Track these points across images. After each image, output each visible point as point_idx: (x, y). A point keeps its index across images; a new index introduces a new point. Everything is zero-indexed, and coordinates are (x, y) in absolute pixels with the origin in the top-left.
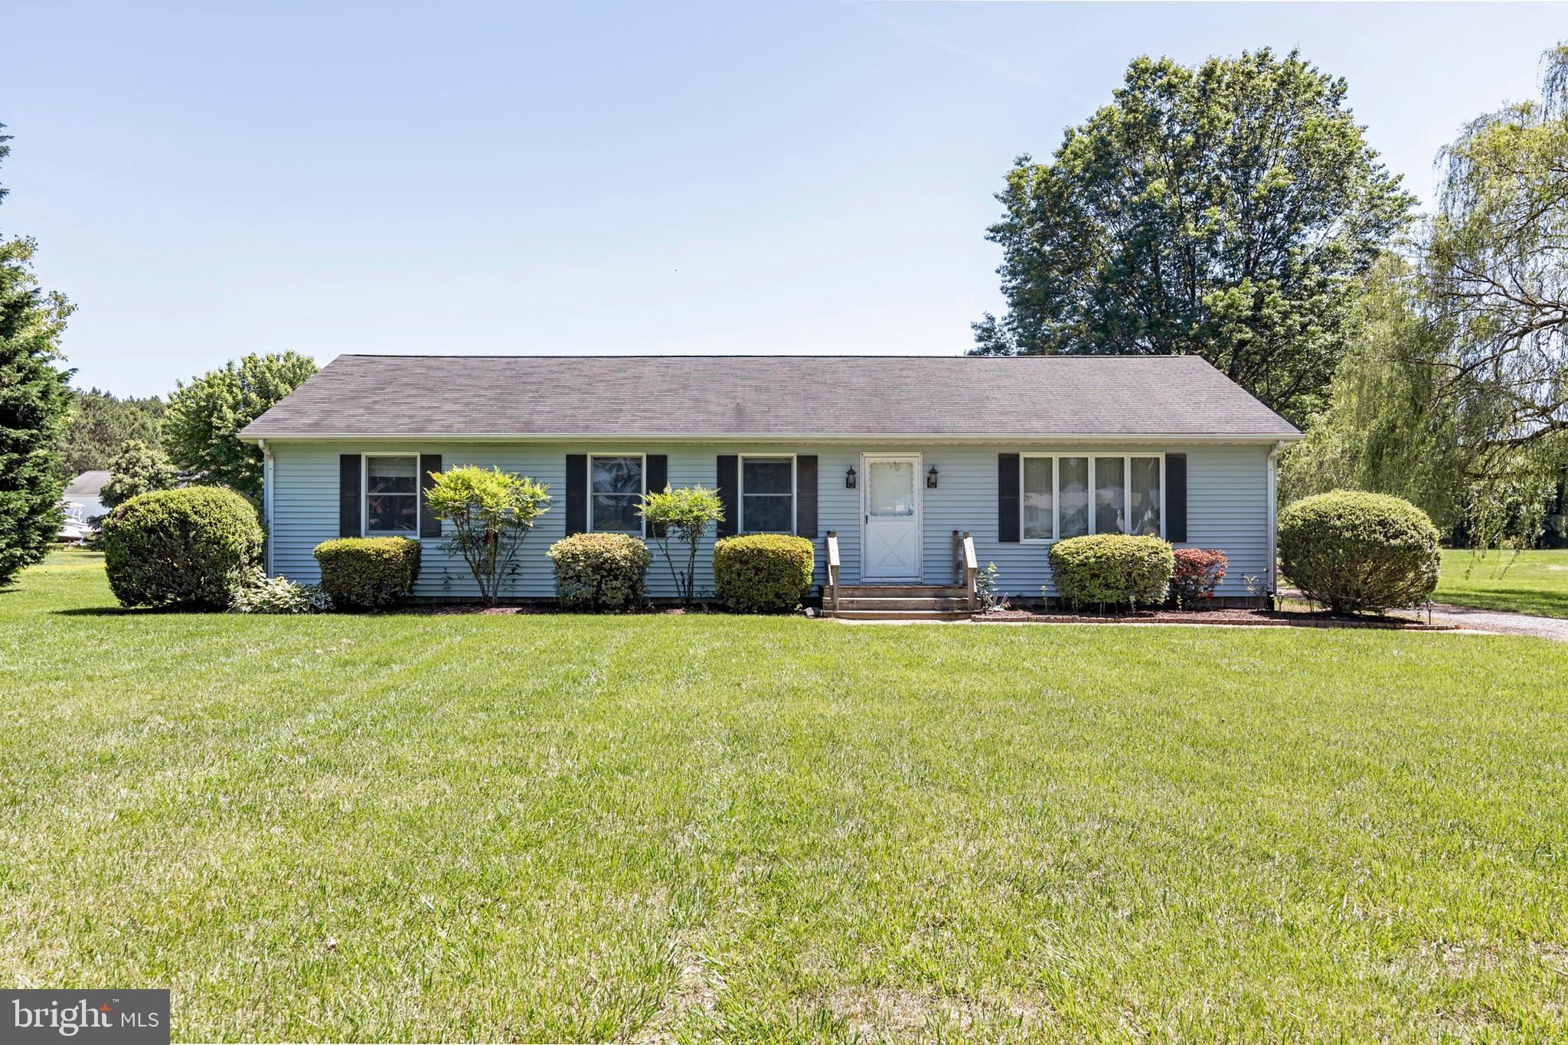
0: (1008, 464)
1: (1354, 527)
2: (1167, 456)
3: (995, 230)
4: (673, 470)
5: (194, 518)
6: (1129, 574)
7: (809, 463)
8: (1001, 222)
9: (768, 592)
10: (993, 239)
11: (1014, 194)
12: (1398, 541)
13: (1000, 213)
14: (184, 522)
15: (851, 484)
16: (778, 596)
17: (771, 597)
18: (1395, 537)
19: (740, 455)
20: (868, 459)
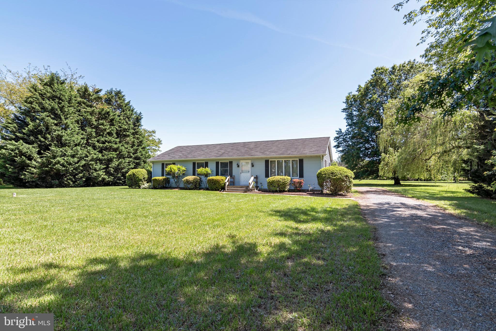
0: (267, 162)
1: (326, 174)
2: (299, 159)
3: (344, 109)
4: (209, 165)
5: (135, 174)
6: (278, 184)
7: (231, 163)
8: (345, 107)
9: (214, 187)
10: (343, 112)
11: (347, 101)
12: (335, 177)
13: (344, 106)
14: (134, 174)
15: (238, 166)
16: (216, 187)
17: (215, 188)
18: (334, 176)
19: (220, 162)
20: (241, 161)
